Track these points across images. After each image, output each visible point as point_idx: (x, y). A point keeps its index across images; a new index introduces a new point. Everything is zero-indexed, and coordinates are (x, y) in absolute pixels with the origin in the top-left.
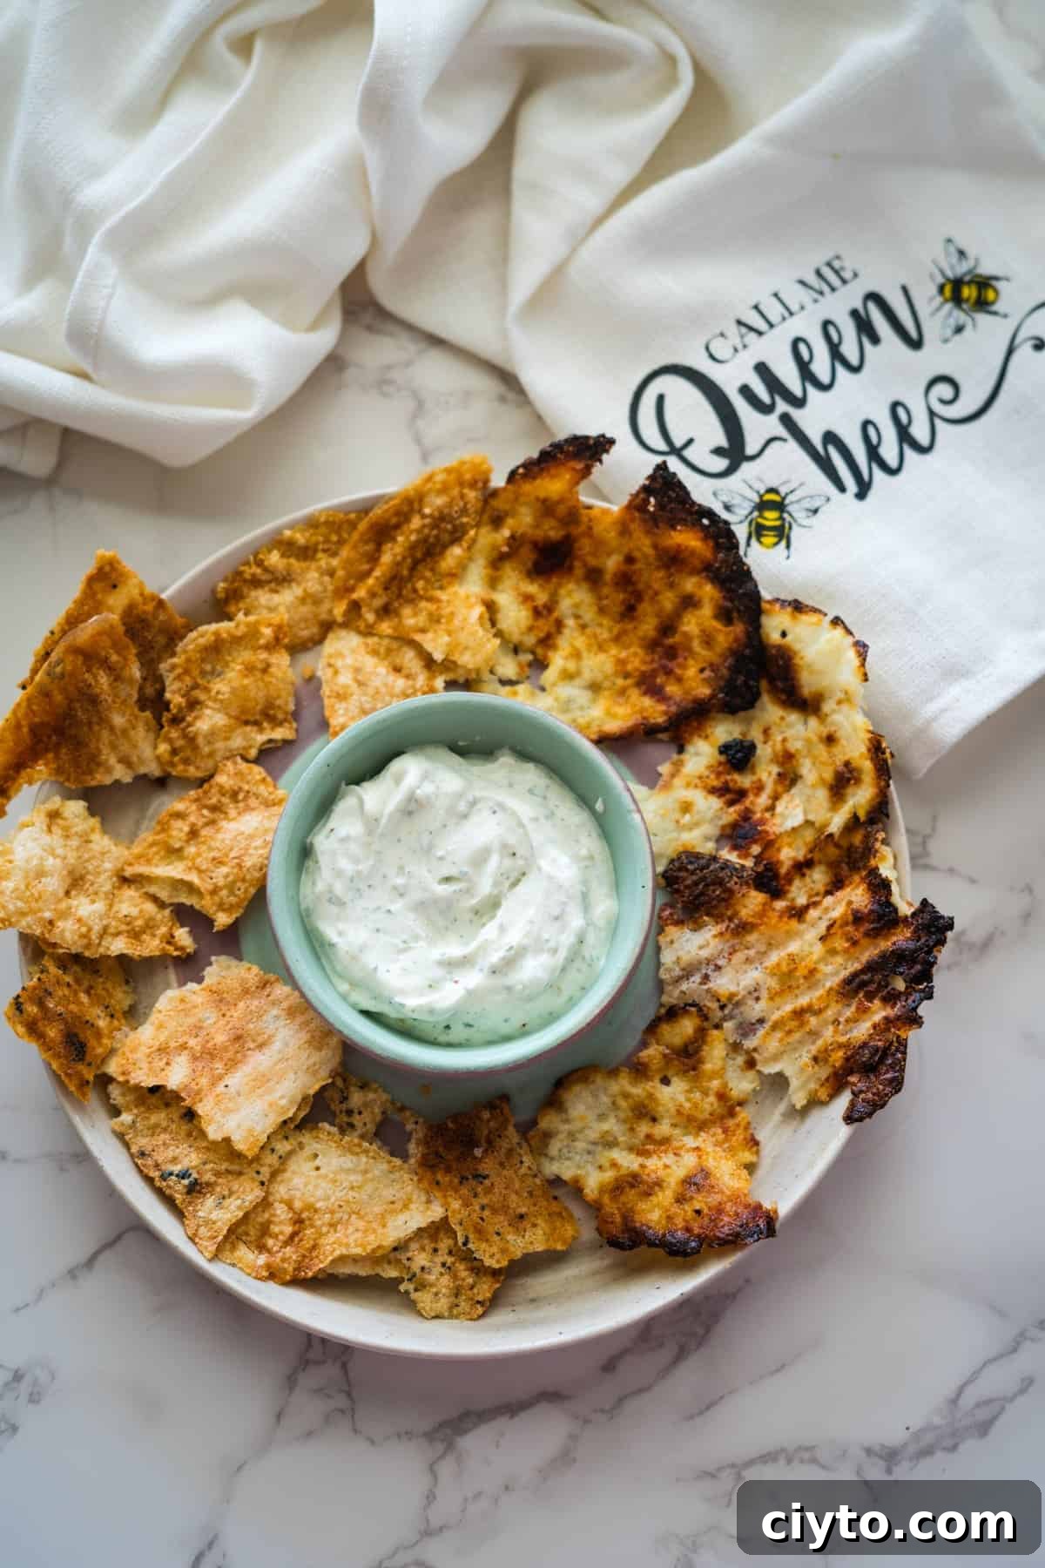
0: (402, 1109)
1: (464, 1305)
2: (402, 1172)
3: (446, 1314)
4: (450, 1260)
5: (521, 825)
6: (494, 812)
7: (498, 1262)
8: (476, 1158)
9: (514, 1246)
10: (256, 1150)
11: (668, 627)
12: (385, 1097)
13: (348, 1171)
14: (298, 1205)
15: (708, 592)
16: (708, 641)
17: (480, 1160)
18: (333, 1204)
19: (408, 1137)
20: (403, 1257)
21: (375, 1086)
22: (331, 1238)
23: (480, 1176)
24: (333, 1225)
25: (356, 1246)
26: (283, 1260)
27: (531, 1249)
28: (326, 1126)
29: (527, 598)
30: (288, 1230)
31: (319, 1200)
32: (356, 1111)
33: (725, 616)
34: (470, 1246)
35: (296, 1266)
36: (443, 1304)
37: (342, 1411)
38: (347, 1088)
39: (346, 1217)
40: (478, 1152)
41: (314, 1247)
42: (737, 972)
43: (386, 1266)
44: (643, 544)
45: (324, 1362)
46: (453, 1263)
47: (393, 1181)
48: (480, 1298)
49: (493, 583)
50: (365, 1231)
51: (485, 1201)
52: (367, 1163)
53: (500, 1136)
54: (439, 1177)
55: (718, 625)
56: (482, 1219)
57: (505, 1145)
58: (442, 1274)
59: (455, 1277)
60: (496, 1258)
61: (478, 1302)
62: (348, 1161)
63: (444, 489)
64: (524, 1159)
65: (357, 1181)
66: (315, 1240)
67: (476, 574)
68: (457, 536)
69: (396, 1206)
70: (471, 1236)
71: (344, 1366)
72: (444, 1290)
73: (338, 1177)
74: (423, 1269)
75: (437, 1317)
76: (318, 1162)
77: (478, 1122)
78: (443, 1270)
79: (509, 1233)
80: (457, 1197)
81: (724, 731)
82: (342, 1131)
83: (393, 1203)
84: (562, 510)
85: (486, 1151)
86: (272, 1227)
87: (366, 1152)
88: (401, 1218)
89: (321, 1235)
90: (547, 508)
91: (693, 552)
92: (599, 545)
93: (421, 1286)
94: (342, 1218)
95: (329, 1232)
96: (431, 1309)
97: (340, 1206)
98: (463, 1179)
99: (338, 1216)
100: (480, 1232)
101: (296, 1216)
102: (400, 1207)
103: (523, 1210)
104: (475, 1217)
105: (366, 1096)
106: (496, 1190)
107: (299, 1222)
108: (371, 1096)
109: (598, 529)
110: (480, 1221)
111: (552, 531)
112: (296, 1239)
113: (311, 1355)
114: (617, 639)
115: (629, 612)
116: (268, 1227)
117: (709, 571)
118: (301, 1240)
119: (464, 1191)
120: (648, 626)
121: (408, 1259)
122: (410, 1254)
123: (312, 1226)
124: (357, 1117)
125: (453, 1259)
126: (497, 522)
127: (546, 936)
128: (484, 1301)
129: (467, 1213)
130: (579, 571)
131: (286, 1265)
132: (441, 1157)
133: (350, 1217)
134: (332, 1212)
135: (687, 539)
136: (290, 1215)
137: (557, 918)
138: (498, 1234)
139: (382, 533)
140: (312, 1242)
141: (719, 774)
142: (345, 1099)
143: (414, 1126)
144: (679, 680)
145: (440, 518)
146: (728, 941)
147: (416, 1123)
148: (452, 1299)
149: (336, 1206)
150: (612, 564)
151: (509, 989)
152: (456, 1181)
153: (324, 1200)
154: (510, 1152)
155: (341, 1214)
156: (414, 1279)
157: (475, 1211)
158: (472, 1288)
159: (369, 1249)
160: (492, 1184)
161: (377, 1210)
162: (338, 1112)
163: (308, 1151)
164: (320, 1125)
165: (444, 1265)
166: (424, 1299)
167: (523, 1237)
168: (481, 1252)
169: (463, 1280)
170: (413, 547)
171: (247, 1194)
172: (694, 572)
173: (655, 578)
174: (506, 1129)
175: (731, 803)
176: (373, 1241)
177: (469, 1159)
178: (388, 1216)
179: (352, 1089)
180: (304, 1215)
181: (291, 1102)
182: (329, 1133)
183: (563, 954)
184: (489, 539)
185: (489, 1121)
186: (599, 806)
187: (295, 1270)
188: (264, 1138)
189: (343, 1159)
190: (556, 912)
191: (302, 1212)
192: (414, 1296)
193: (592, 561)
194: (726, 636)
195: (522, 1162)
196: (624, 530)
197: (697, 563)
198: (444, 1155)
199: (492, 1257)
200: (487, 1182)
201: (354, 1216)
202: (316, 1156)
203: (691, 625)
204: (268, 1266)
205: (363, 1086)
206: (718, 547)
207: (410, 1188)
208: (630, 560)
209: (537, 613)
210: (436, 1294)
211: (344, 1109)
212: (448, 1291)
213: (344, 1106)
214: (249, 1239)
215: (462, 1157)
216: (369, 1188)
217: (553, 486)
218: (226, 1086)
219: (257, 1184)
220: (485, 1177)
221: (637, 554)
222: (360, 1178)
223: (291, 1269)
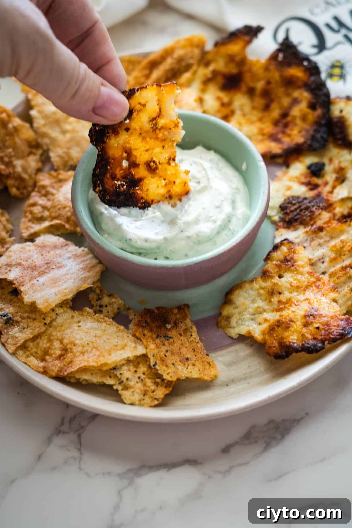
0: (129, 309)
1: (147, 400)
2: (123, 333)
3: (137, 403)
4: (143, 377)
5: (205, 170)
6: (191, 165)
7: (171, 377)
8: (167, 329)
9: (181, 372)
10: (49, 309)
11: (285, 115)
12: (120, 302)
13: (96, 329)
14: (65, 341)
15: (305, 96)
16: (304, 118)
17: (169, 330)
18: (84, 342)
19: (130, 321)
20: (118, 373)
21: (116, 296)
22: (81, 358)
23: (167, 336)
24: (83, 353)
25: (93, 362)
26: (53, 365)
27: (189, 375)
28: (88, 309)
29: (219, 98)
30: (59, 352)
31: (77, 340)
32: (104, 306)
33: (312, 106)
34: (157, 367)
35: (59, 369)
36: (136, 397)
37: (75, 458)
38: (102, 295)
39: (90, 349)
40: (169, 326)
41: (71, 362)
42: (313, 250)
43: (108, 378)
44: (276, 75)
45: (69, 433)
46: (145, 379)
47: (118, 336)
48: (157, 397)
49: (203, 91)
50: (99, 356)
51: (169, 348)
52: (105, 327)
53: (181, 322)
54: (145, 332)
55: (308, 111)
56: (166, 356)
57: (183, 327)
58: (137, 382)
59: (145, 385)
60: (170, 375)
61: (156, 399)
62: (96, 325)
63: (184, 47)
64: (193, 334)
65: (99, 334)
66: (72, 359)
67: (196, 86)
68: (188, 67)
69: (117, 347)
70: (158, 362)
71: (79, 436)
72: (137, 390)
73: (89, 331)
74: (127, 379)
75: (132, 404)
76: (80, 324)
77: (170, 314)
78: (138, 380)
79: (179, 365)
80: (154, 343)
81: (310, 160)
82: (95, 312)
83: (116, 346)
84: (238, 58)
85: (173, 327)
86: (50, 351)
87: (106, 322)
88: (119, 352)
89: (76, 356)
90: (231, 59)
91: (298, 78)
92: (255, 77)
93: (126, 388)
94: (87, 350)
95: (80, 355)
96: (129, 399)
97: (88, 344)
98: (158, 336)
99: (85, 349)
100: (162, 360)
101: (64, 347)
102: (120, 348)
103: (189, 356)
104: (162, 354)
105: (111, 300)
106: (176, 345)
107: (65, 350)
108: (113, 300)
109: (255, 69)
110: (165, 357)
111: (233, 69)
112: (62, 358)
113: (63, 428)
114: (260, 120)
115: (267, 108)
116: (48, 351)
117: (306, 86)
118: (64, 359)
119: (158, 341)
120: (276, 113)
121: (121, 374)
122: (122, 372)
123: (71, 352)
124: (105, 308)
125: (145, 376)
126: (207, 64)
127: (211, 215)
128: (159, 399)
129: (158, 351)
130: (244, 88)
131: (54, 368)
132: (148, 324)
133: (92, 350)
134: (83, 347)
135: (296, 72)
136: (61, 346)
137: (217, 207)
138: (173, 364)
139: (153, 65)
140: (70, 360)
141: (306, 177)
142: (99, 299)
143: (133, 316)
144: (289, 136)
145: (180, 60)
146: (310, 235)
147: (135, 315)
148: (142, 396)
149: (86, 343)
150: (260, 85)
151: (189, 237)
152: (154, 336)
153: (80, 340)
154: (186, 330)
155: (87, 348)
156: (122, 384)
157: (162, 351)
158: (153, 392)
159: (99, 364)
160: (174, 341)
161: (107, 348)
162: (95, 305)
163: (75, 319)
164: (84, 309)
165: (139, 378)
166: (126, 395)
167: (187, 368)
168: (163, 371)
169: (149, 387)
170: (167, 71)
171: (37, 327)
172: (299, 87)
173: (280, 91)
174: (185, 319)
175: (311, 190)
176: (102, 360)
177: (163, 329)
178: (113, 351)
179: (105, 296)
180: (69, 346)
181: (70, 292)
182: (88, 313)
183: (219, 223)
184: (204, 72)
185: (176, 314)
186: (244, 167)
187: (58, 371)
188: (53, 305)
189: (93, 324)
190: (217, 204)
191: (67, 345)
192: (120, 392)
193: (251, 84)
194: (313, 116)
195: (191, 335)
196: (266, 69)
197: (300, 83)
198: (150, 323)
199: (168, 374)
200: (171, 340)
201: (94, 350)
202: (79, 322)
203: (296, 111)
204: (44, 367)
205: (110, 296)
206: (311, 74)
207: (126, 341)
208: (269, 83)
209: (223, 105)
210: (133, 392)
211: (98, 304)
212: (140, 391)
213: (98, 303)
214: (37, 355)
215: (159, 327)
216: (105, 338)
217: (234, 48)
218: (38, 281)
219: (43, 324)
220: (171, 338)
221: (272, 80)
222: (100, 332)
223: (56, 370)
